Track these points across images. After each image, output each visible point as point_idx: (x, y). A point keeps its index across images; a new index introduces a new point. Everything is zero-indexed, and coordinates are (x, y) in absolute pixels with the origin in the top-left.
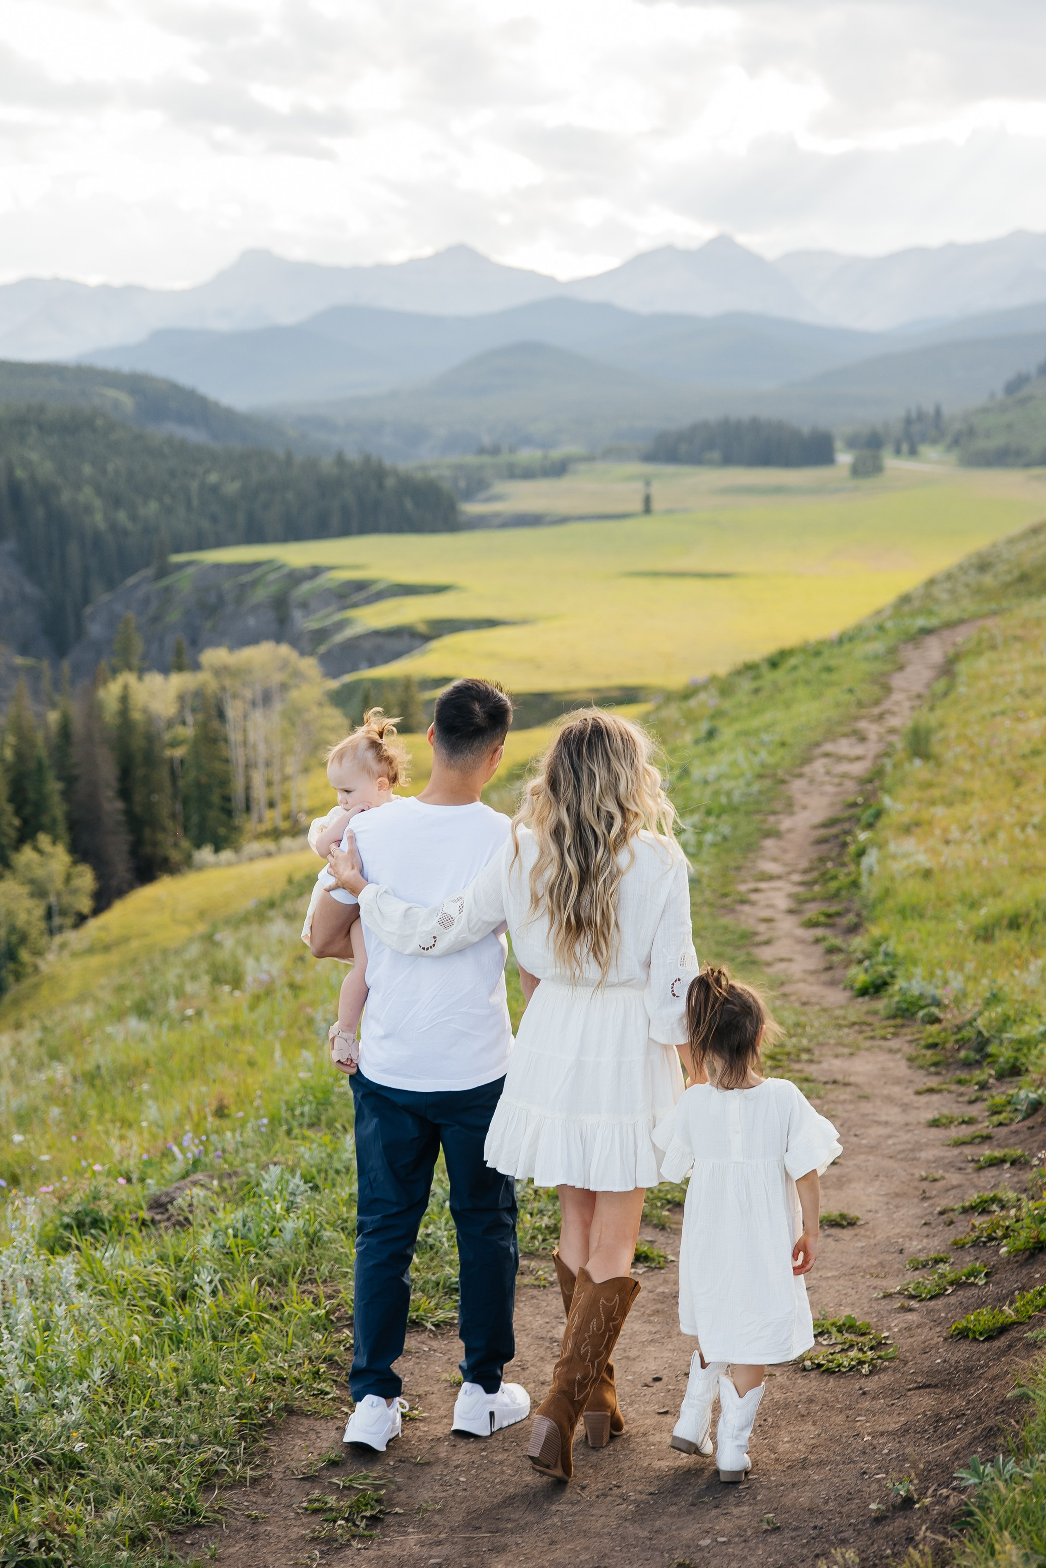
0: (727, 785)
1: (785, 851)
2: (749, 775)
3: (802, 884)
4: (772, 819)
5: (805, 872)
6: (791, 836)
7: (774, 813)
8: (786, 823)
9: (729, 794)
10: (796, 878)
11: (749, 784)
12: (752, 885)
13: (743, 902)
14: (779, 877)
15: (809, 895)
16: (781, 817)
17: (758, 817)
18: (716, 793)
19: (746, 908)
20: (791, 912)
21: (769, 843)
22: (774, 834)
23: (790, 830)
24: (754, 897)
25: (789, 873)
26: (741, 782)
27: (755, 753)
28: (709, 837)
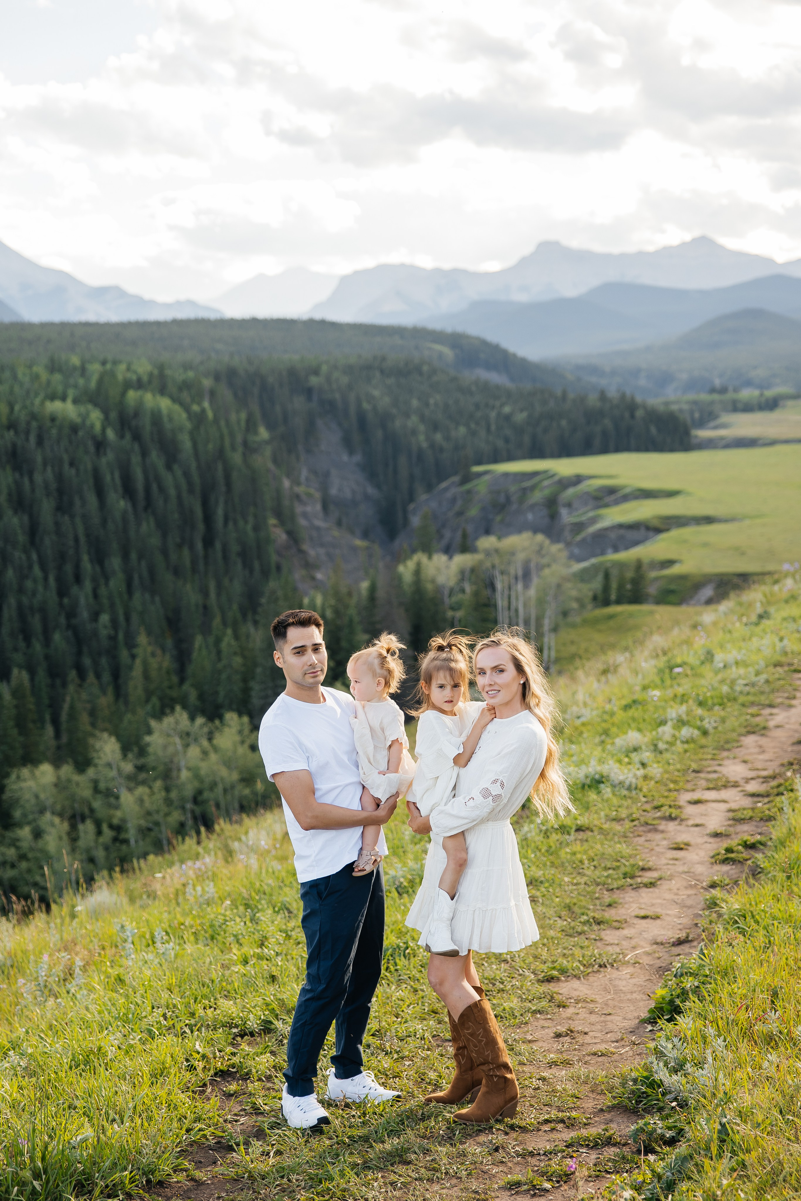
0: (734, 672)
1: (762, 750)
2: (762, 664)
3: (753, 795)
4: (767, 711)
5: (766, 779)
6: (778, 733)
7: (771, 706)
8: (780, 716)
9: (733, 683)
10: (753, 787)
11: (757, 674)
12: (696, 796)
13: (671, 818)
14: (736, 785)
15: (749, 813)
16: (775, 711)
17: (753, 710)
18: (722, 681)
19: (671, 826)
20: (716, 835)
21: (750, 740)
22: (762, 730)
23: (778, 727)
24: (690, 810)
25: (748, 780)
26: (751, 670)
27: (781, 639)
28: (686, 732)
